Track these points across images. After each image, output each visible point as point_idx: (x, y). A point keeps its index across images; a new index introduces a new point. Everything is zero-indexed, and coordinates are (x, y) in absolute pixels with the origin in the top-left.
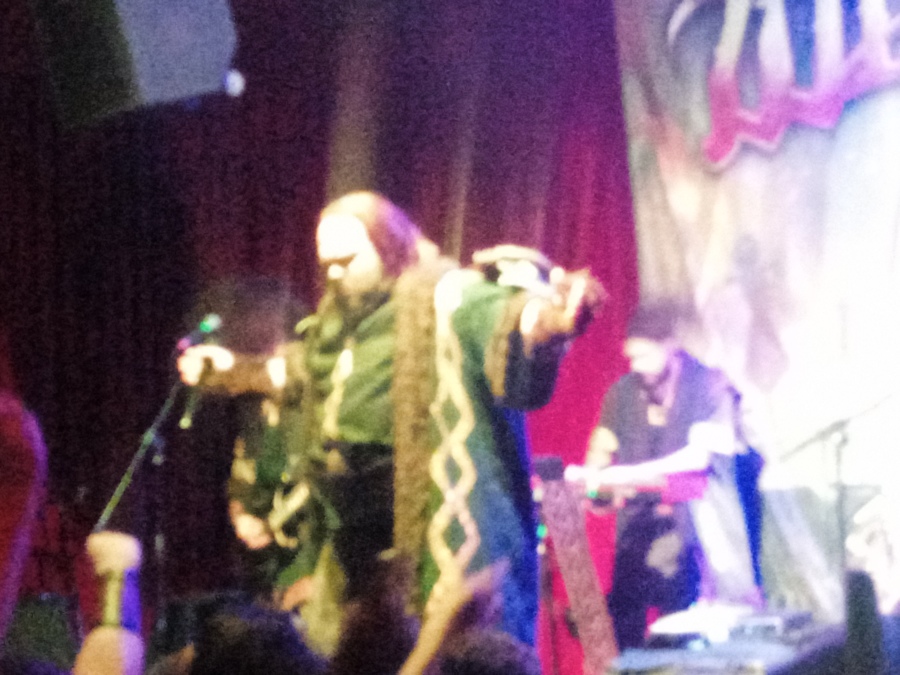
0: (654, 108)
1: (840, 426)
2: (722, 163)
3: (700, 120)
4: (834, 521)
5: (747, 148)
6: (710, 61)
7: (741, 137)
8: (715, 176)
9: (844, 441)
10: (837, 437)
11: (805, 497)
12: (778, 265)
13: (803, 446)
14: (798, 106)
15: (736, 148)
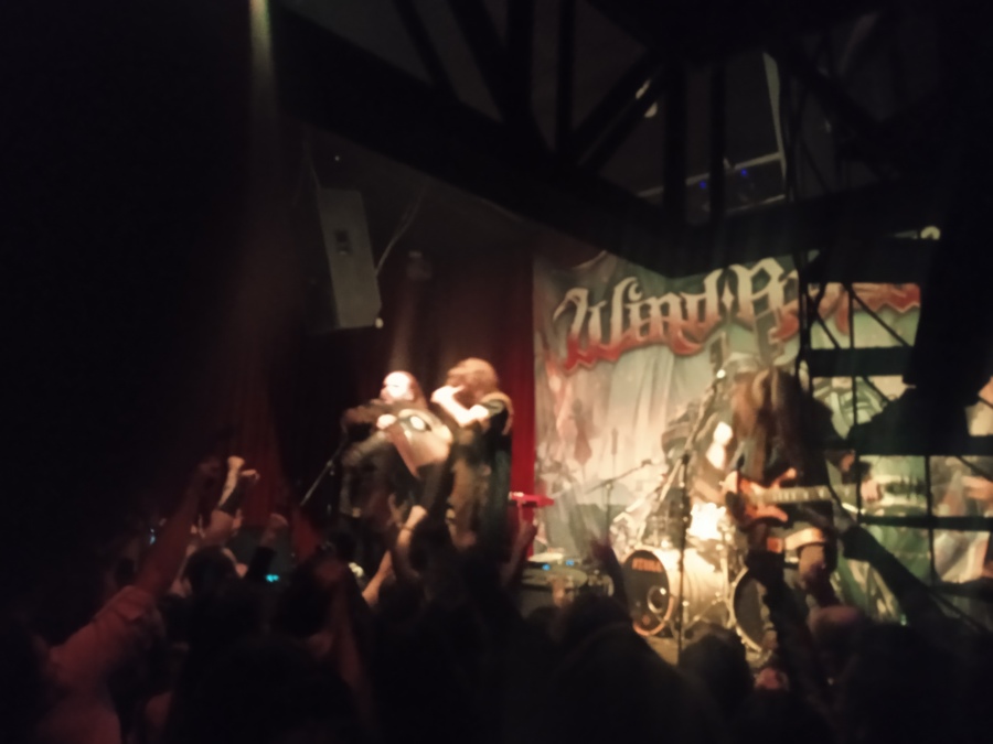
0: (546, 345)
1: (610, 481)
2: (571, 370)
3: (563, 353)
4: (605, 518)
5: (581, 366)
6: (569, 330)
7: (579, 361)
8: (567, 375)
9: (612, 488)
10: (608, 486)
11: (594, 508)
12: (590, 413)
13: (594, 489)
14: (602, 351)
15: (576, 365)
